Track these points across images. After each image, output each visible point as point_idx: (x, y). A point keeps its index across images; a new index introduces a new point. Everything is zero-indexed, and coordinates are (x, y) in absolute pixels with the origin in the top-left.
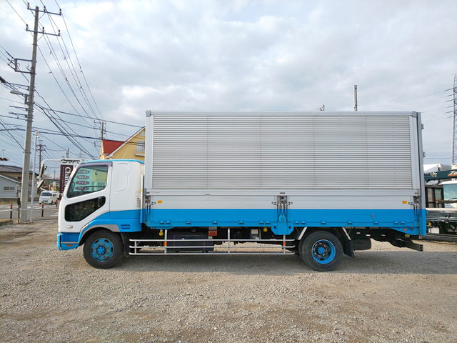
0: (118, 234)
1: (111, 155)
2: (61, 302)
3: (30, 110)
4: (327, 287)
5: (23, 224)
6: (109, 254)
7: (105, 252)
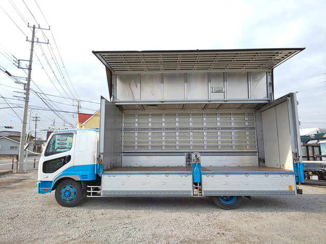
0: (80, 182)
1: (84, 124)
2: (34, 232)
3: (27, 94)
4: (229, 222)
5: (20, 173)
6: (73, 196)
7: (70, 195)
